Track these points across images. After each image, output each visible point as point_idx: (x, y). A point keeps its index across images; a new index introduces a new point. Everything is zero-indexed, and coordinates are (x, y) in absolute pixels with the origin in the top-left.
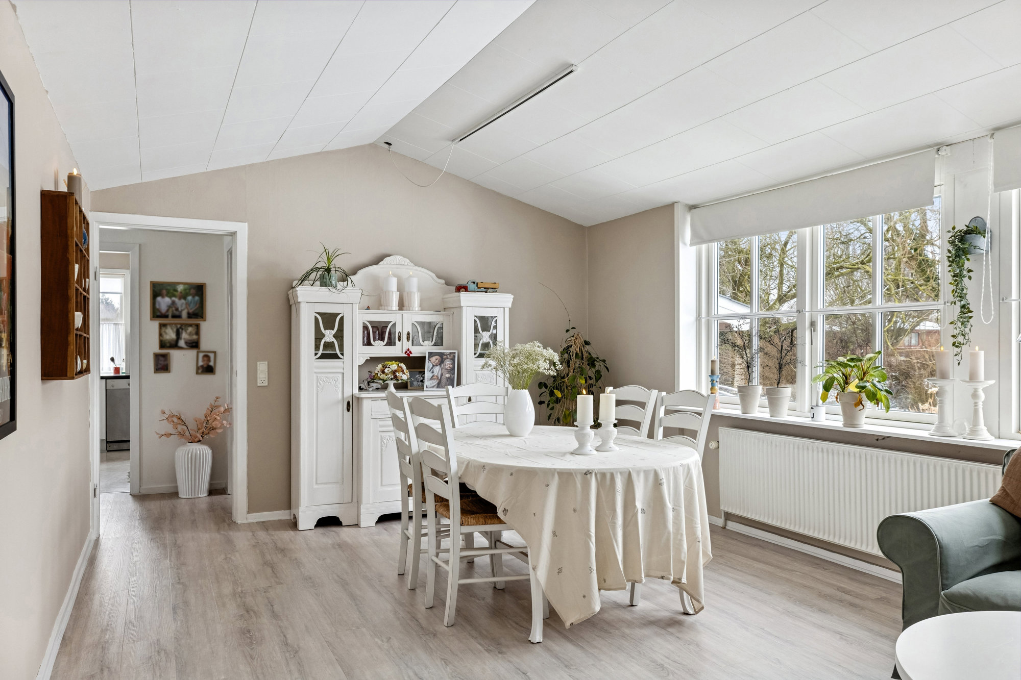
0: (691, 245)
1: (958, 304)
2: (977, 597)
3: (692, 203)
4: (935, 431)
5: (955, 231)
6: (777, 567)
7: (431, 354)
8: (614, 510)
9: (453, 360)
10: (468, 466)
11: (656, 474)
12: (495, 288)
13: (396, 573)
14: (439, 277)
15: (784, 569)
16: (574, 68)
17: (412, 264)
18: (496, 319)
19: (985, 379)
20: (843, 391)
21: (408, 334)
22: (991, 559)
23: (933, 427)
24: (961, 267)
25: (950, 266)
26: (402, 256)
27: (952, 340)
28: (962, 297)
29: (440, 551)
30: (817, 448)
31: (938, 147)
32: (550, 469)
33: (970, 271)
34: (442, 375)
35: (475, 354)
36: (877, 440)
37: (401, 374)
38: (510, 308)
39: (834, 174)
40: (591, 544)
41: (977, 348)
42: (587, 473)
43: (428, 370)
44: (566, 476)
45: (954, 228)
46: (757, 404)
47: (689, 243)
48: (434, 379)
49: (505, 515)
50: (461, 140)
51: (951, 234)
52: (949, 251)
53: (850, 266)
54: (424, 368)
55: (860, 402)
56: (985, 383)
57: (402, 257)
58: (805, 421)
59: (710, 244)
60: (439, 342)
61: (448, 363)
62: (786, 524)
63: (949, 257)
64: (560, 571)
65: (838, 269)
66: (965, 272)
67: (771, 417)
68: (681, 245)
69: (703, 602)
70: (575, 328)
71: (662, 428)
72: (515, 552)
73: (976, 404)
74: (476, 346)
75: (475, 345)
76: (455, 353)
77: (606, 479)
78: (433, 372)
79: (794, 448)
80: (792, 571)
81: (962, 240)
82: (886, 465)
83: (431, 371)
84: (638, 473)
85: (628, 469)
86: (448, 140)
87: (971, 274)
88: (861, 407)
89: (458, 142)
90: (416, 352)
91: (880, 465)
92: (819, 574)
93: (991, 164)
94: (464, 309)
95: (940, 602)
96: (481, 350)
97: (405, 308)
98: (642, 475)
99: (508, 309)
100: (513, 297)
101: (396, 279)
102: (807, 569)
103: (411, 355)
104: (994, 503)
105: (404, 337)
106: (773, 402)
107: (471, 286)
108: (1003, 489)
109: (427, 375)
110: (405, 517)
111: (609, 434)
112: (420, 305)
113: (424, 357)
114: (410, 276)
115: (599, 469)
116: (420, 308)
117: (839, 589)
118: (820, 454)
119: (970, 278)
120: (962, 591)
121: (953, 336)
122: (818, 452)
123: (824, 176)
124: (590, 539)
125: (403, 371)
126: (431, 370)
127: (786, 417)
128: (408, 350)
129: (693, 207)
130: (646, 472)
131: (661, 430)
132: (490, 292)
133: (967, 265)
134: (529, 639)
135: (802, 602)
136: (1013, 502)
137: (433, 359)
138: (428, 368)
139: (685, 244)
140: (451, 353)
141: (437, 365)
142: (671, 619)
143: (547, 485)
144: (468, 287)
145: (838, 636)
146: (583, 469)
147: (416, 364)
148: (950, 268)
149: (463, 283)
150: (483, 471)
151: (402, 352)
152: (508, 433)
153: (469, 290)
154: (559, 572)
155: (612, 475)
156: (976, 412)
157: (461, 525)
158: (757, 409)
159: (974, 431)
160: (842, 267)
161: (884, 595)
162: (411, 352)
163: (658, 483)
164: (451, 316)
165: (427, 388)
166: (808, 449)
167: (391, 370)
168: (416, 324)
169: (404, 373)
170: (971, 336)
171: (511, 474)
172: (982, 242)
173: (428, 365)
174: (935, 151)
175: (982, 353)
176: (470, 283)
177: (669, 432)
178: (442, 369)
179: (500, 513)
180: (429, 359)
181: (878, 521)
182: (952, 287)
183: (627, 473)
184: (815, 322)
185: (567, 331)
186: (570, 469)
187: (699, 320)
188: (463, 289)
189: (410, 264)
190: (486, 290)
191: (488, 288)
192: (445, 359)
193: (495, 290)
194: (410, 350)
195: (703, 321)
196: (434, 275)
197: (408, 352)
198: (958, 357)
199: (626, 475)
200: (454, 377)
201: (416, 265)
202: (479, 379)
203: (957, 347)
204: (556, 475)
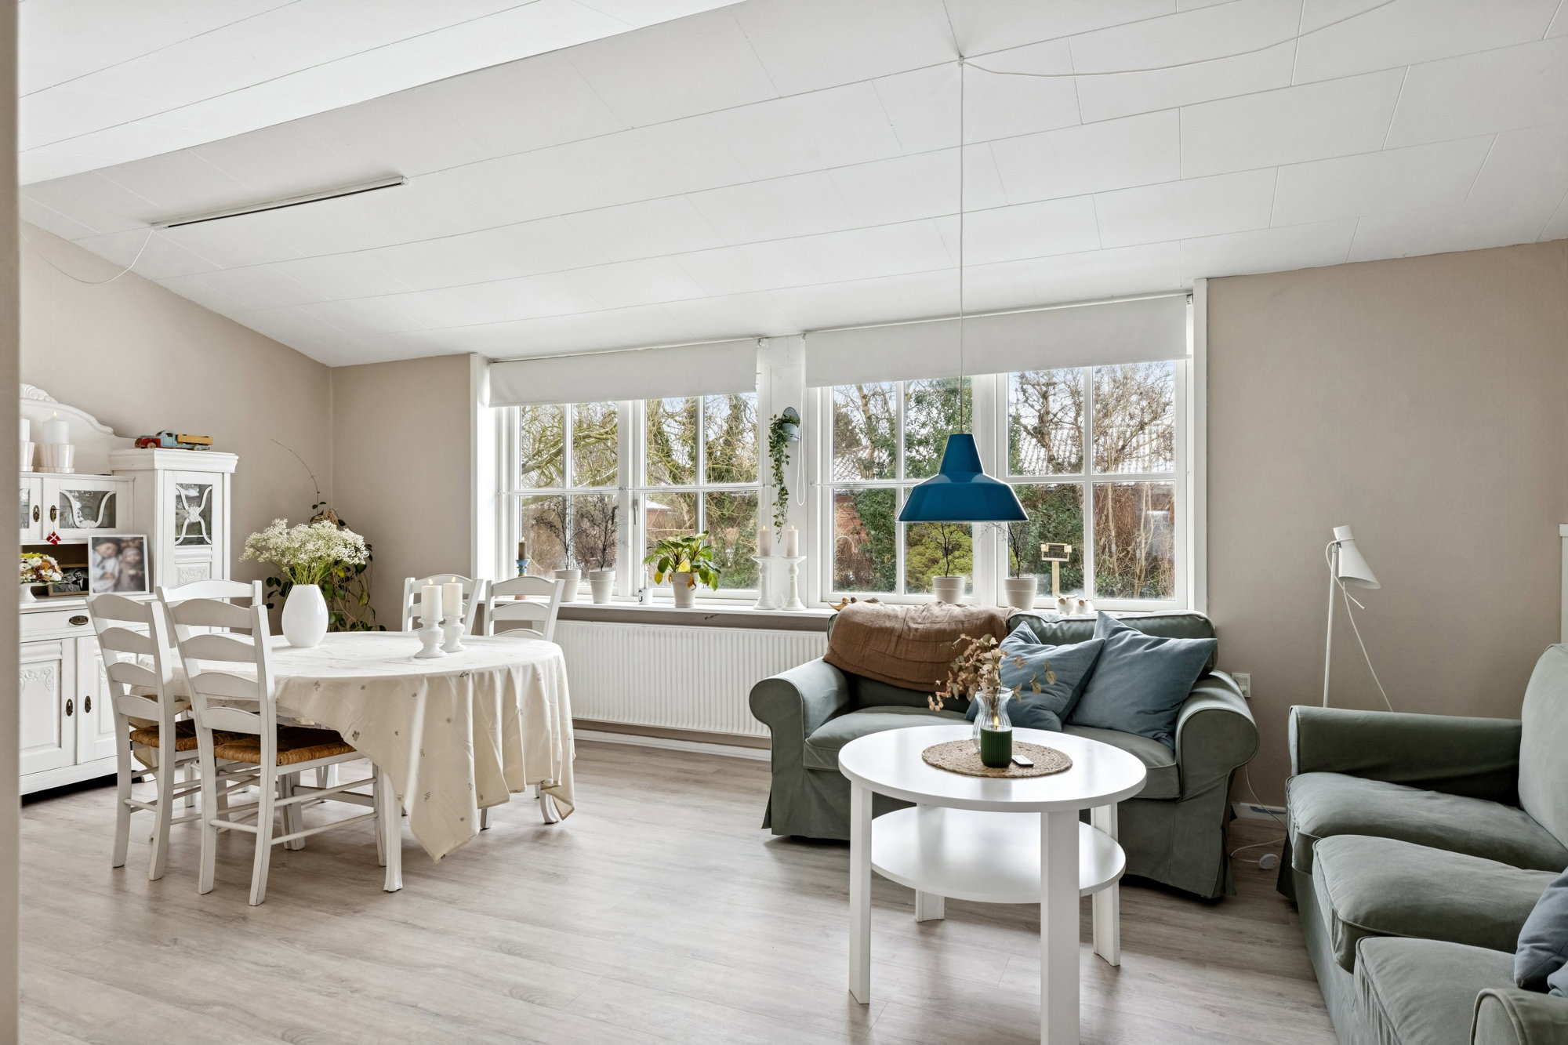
0: (491, 405)
1: (778, 487)
2: (834, 737)
3: (492, 355)
4: (759, 605)
5: (777, 419)
6: (612, 762)
7: (97, 541)
8: (494, 715)
9: (140, 548)
10: (289, 686)
11: (534, 669)
12: (207, 445)
13: (110, 867)
14: (102, 422)
15: (621, 763)
16: (404, 180)
17: (53, 400)
18: (210, 488)
19: (799, 555)
20: (675, 571)
21: (53, 509)
22: (832, 708)
23: (758, 602)
24: (780, 452)
25: (771, 451)
26: (33, 385)
27: (774, 520)
28: (781, 481)
29: (228, 811)
30: (649, 632)
31: (760, 338)
32: (417, 675)
33: (787, 457)
34: (121, 572)
35: (177, 539)
36: (706, 618)
37: (50, 572)
38: (231, 474)
39: (660, 347)
40: (470, 757)
41: (793, 527)
42: (463, 675)
43: (94, 565)
44: (438, 682)
45: (775, 416)
46: (577, 592)
47: (489, 403)
48: (107, 578)
49: (356, 740)
50: (170, 226)
51: (773, 422)
52: (770, 437)
53: (598, 436)
54: (86, 562)
55: (693, 583)
56: (800, 559)
57: (34, 387)
58: (633, 604)
59: (511, 407)
60: (111, 522)
61: (130, 554)
62: (613, 717)
63: (771, 443)
64: (428, 796)
65: (584, 438)
66: (783, 458)
67: (595, 603)
68: (479, 405)
69: (575, 804)
70: (324, 503)
71: (493, 622)
72: (334, 793)
73: (792, 578)
74: (179, 527)
75: (177, 526)
76: (142, 538)
77: (484, 679)
78: (103, 568)
79: (623, 634)
80: (629, 763)
81: (781, 428)
82: (718, 642)
83: (100, 567)
84: (518, 669)
85: (506, 666)
86: (145, 221)
87: (788, 460)
88: (693, 586)
89: (165, 228)
90: (68, 537)
91: (712, 642)
92: (655, 761)
93: (803, 362)
94: (160, 473)
95: (805, 749)
96: (187, 534)
97: (45, 469)
98: (521, 670)
99: (229, 475)
100: (238, 458)
101: (29, 421)
102: (642, 759)
103: (59, 543)
104: (825, 661)
105: (46, 514)
106: (598, 588)
107: (165, 440)
108: (831, 648)
109: (93, 572)
110: (124, 780)
111: (456, 630)
112: (74, 466)
113: (85, 546)
114: (54, 419)
115: (476, 669)
116: (73, 470)
117: (679, 770)
118: (652, 638)
119: (788, 463)
120: (821, 735)
121: (775, 516)
122: (649, 636)
123: (648, 349)
124: (469, 752)
125: (52, 567)
126: (101, 564)
127: (610, 602)
128: (54, 534)
129: (492, 361)
130: (525, 667)
131: (492, 624)
132: (198, 450)
133: (786, 451)
134: (385, 889)
135: (653, 789)
136: (839, 658)
137: (103, 548)
138: (94, 561)
139: (482, 403)
140: (134, 539)
141: (110, 557)
142: (537, 832)
143: (415, 695)
144: (162, 440)
145: (700, 810)
146: (459, 671)
147: (73, 557)
148: (770, 453)
149: (153, 434)
150: (316, 689)
151: (42, 538)
152: (288, 644)
153: (162, 445)
154: (426, 799)
155: (491, 675)
156: (792, 585)
157: (277, 765)
158: (577, 596)
159: (791, 603)
160: (589, 437)
161: (719, 768)
162: (58, 538)
163: (535, 678)
164: (131, 484)
165: (94, 591)
166: (638, 634)
167: (30, 567)
168: (68, 494)
169: (55, 571)
170: (788, 516)
171: (363, 688)
172: (795, 430)
173: (93, 557)
174: (756, 341)
175: (797, 532)
176: (164, 435)
177: (502, 627)
178: (121, 562)
179: (347, 738)
180: (94, 548)
181: (750, 684)
182: (774, 471)
183: (507, 670)
184: (637, 500)
185: (315, 507)
186: (442, 673)
187: (499, 496)
188: (153, 444)
189: (49, 399)
190: (191, 446)
191: (195, 444)
192: (125, 548)
193: (207, 447)
194: (57, 534)
195: (504, 496)
196: (93, 420)
197: (54, 538)
198: (778, 536)
199: (505, 673)
200: (144, 575)
201: (60, 402)
202: (184, 576)
203: (778, 526)
204: (425, 681)
